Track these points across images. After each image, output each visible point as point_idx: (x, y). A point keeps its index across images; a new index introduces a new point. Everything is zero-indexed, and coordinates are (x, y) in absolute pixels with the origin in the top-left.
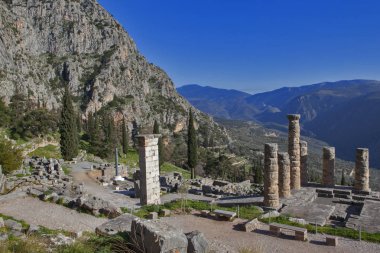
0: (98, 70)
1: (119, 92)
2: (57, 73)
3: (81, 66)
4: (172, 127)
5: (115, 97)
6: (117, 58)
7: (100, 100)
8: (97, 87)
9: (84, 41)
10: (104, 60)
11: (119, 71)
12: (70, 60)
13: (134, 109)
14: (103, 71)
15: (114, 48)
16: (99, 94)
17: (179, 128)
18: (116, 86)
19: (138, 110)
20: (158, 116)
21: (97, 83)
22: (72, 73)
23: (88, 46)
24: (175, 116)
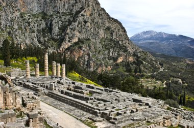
0: (70, 23)
1: (82, 36)
2: (46, 24)
3: (61, 20)
4: (115, 59)
5: (79, 39)
6: (82, 15)
7: (69, 41)
8: (68, 34)
9: (64, 5)
10: (75, 16)
11: (83, 23)
12: (54, 17)
13: (90, 47)
14: (73, 23)
15: (82, 9)
16: (69, 38)
17: (120, 60)
18: (80, 33)
19: (92, 48)
20: (106, 52)
21: (68, 31)
22: (54, 24)
23: (66, 8)
24: (118, 52)
